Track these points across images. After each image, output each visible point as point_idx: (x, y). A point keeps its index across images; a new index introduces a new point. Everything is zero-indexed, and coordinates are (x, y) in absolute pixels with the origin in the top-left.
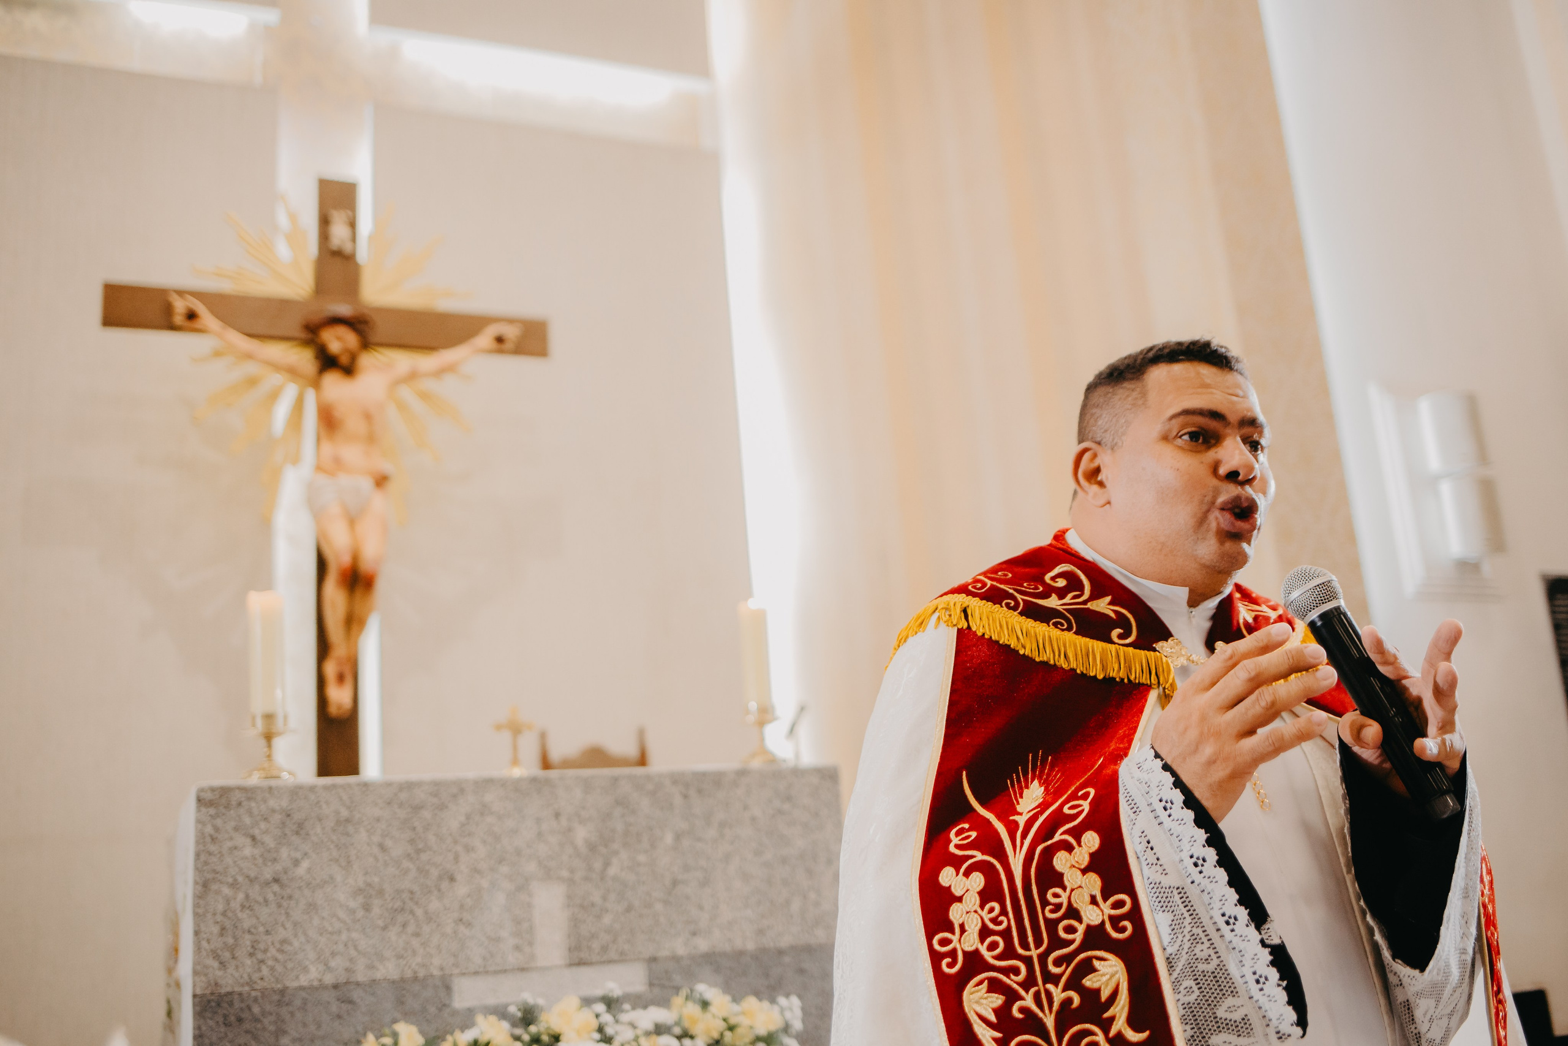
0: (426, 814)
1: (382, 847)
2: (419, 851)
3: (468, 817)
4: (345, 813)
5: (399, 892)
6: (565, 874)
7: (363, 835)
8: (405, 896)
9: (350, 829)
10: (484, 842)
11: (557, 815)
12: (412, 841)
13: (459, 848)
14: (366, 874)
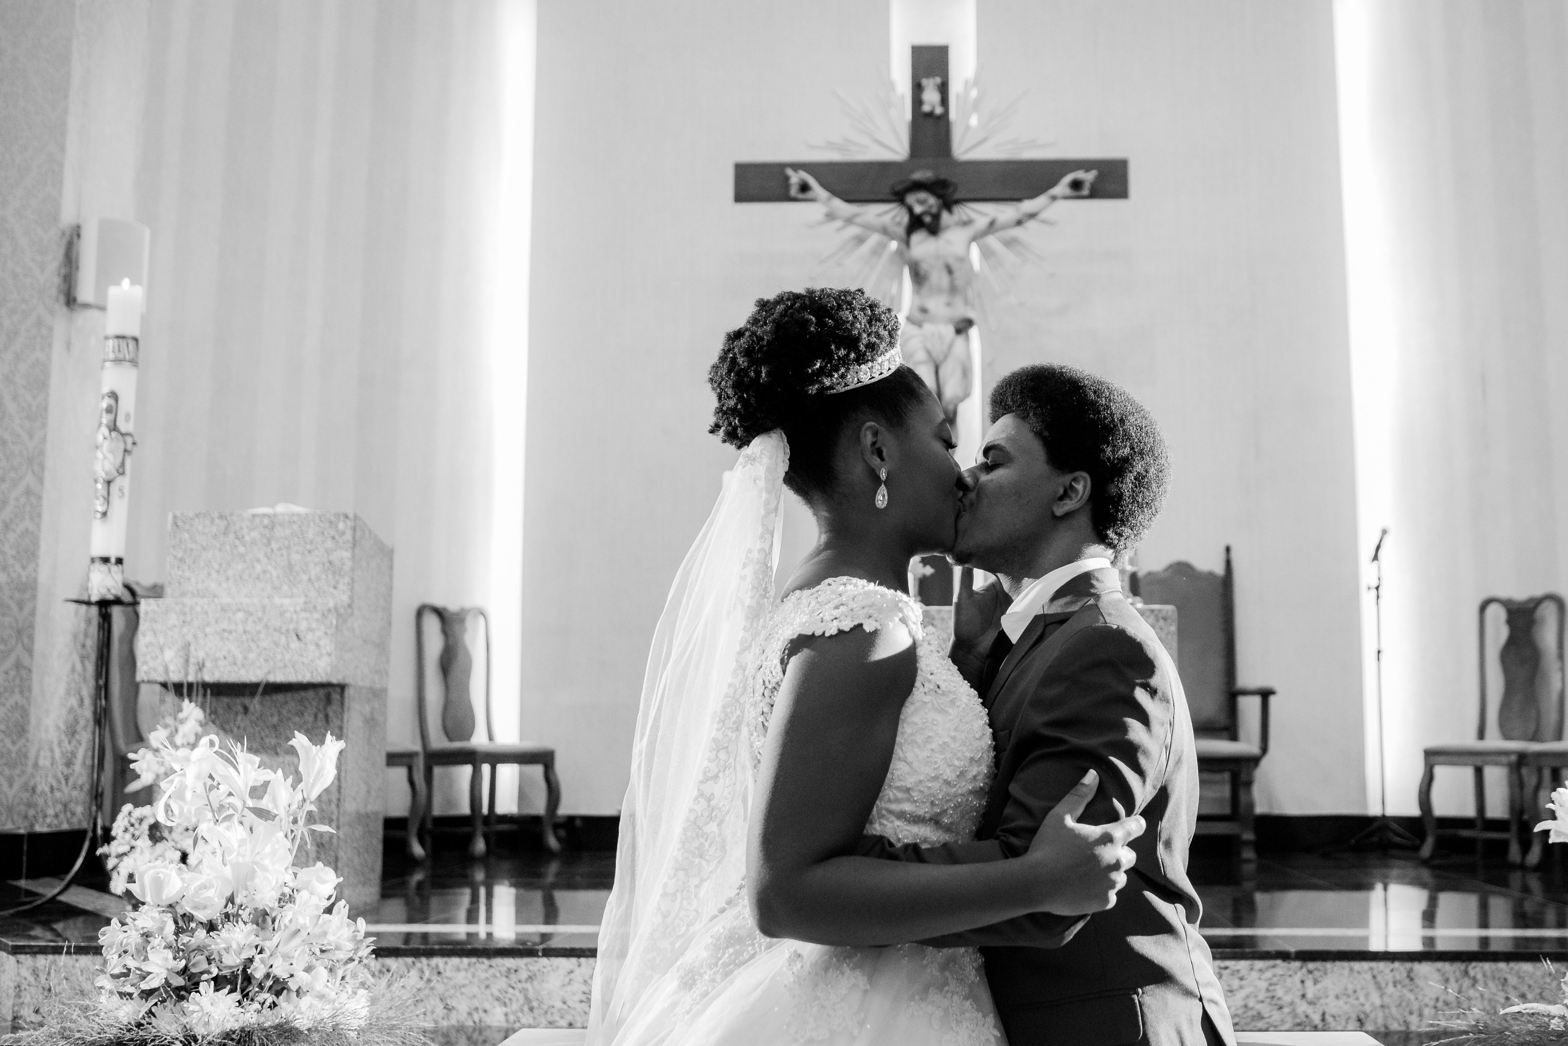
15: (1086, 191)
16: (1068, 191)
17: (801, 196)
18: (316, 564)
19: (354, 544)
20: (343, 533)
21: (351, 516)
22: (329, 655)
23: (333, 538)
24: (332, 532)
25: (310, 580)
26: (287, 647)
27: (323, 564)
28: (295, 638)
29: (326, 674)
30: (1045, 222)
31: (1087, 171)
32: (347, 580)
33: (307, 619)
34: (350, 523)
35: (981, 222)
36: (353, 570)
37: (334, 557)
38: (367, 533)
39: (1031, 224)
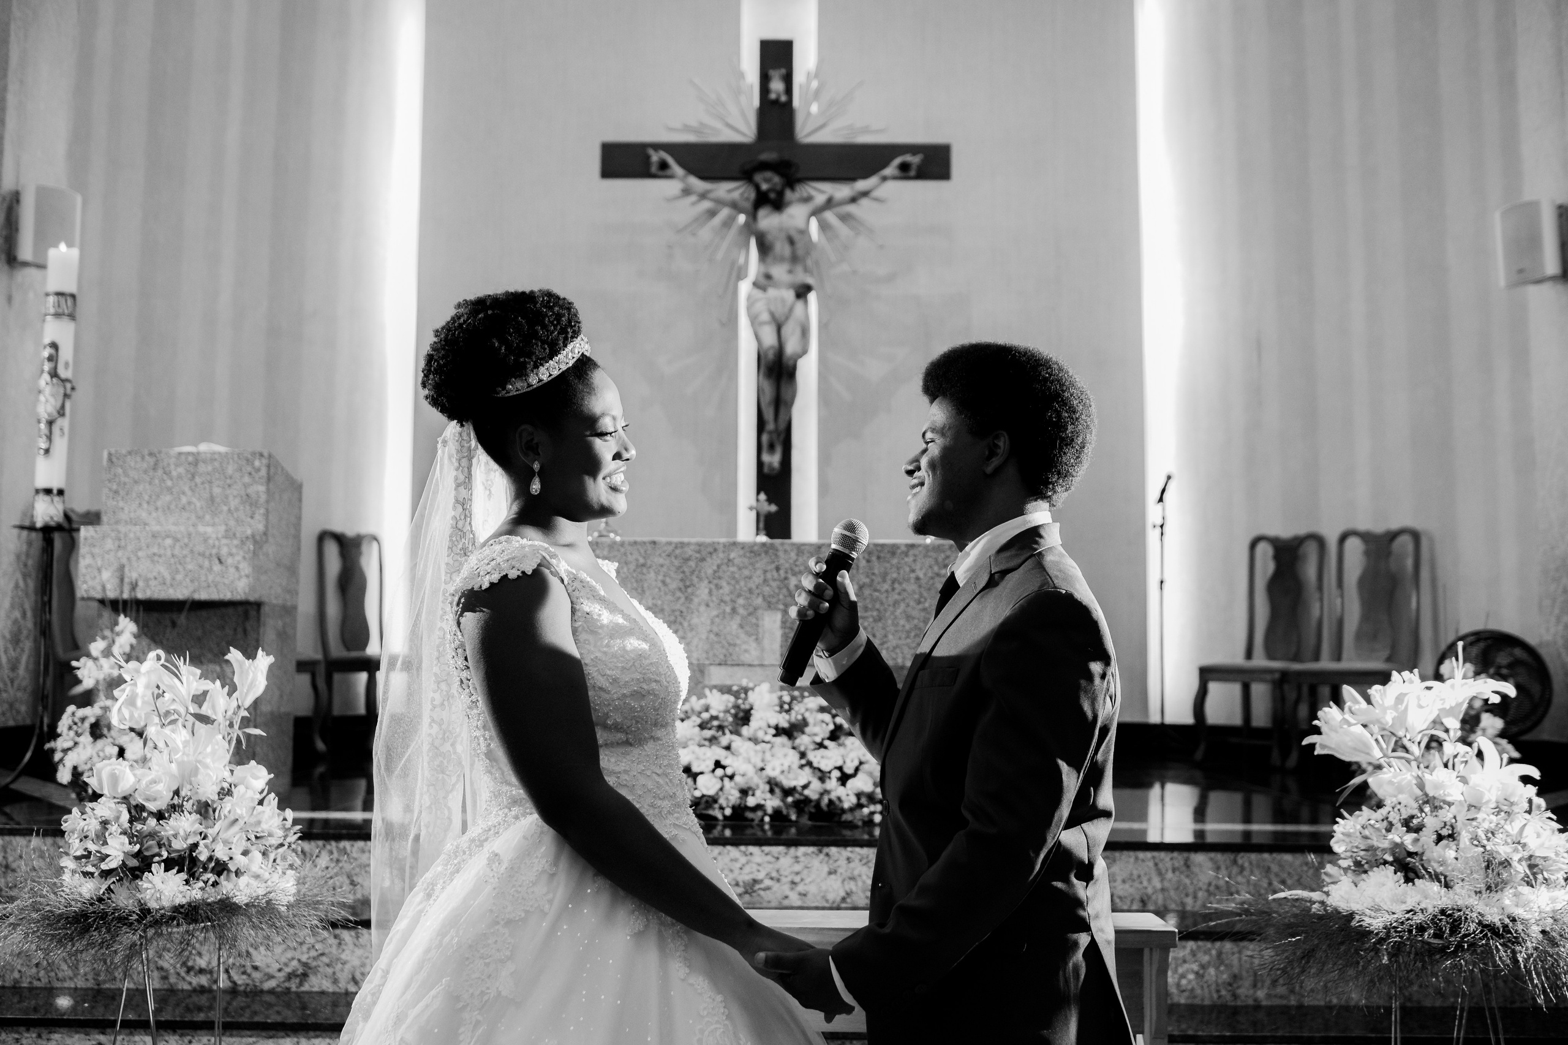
0: (692, 564)
1: (664, 582)
2: (687, 587)
3: (719, 566)
4: (642, 561)
5: (673, 611)
6: (781, 607)
7: (652, 575)
8: (678, 613)
9: (645, 570)
10: (729, 583)
11: (778, 569)
12: (682, 580)
13: (712, 586)
14: (653, 599)
15: (913, 173)
16: (896, 172)
17: (660, 173)
18: (235, 497)
19: (269, 479)
20: (258, 470)
21: (266, 454)
22: (247, 576)
23: (250, 474)
24: (249, 469)
25: (229, 510)
26: (210, 569)
27: (242, 497)
28: (217, 562)
29: (245, 593)
30: (876, 199)
31: (914, 154)
32: (262, 511)
33: (227, 545)
34: (265, 461)
35: (820, 199)
36: (267, 502)
37: (250, 491)
38: (280, 470)
39: (864, 202)
